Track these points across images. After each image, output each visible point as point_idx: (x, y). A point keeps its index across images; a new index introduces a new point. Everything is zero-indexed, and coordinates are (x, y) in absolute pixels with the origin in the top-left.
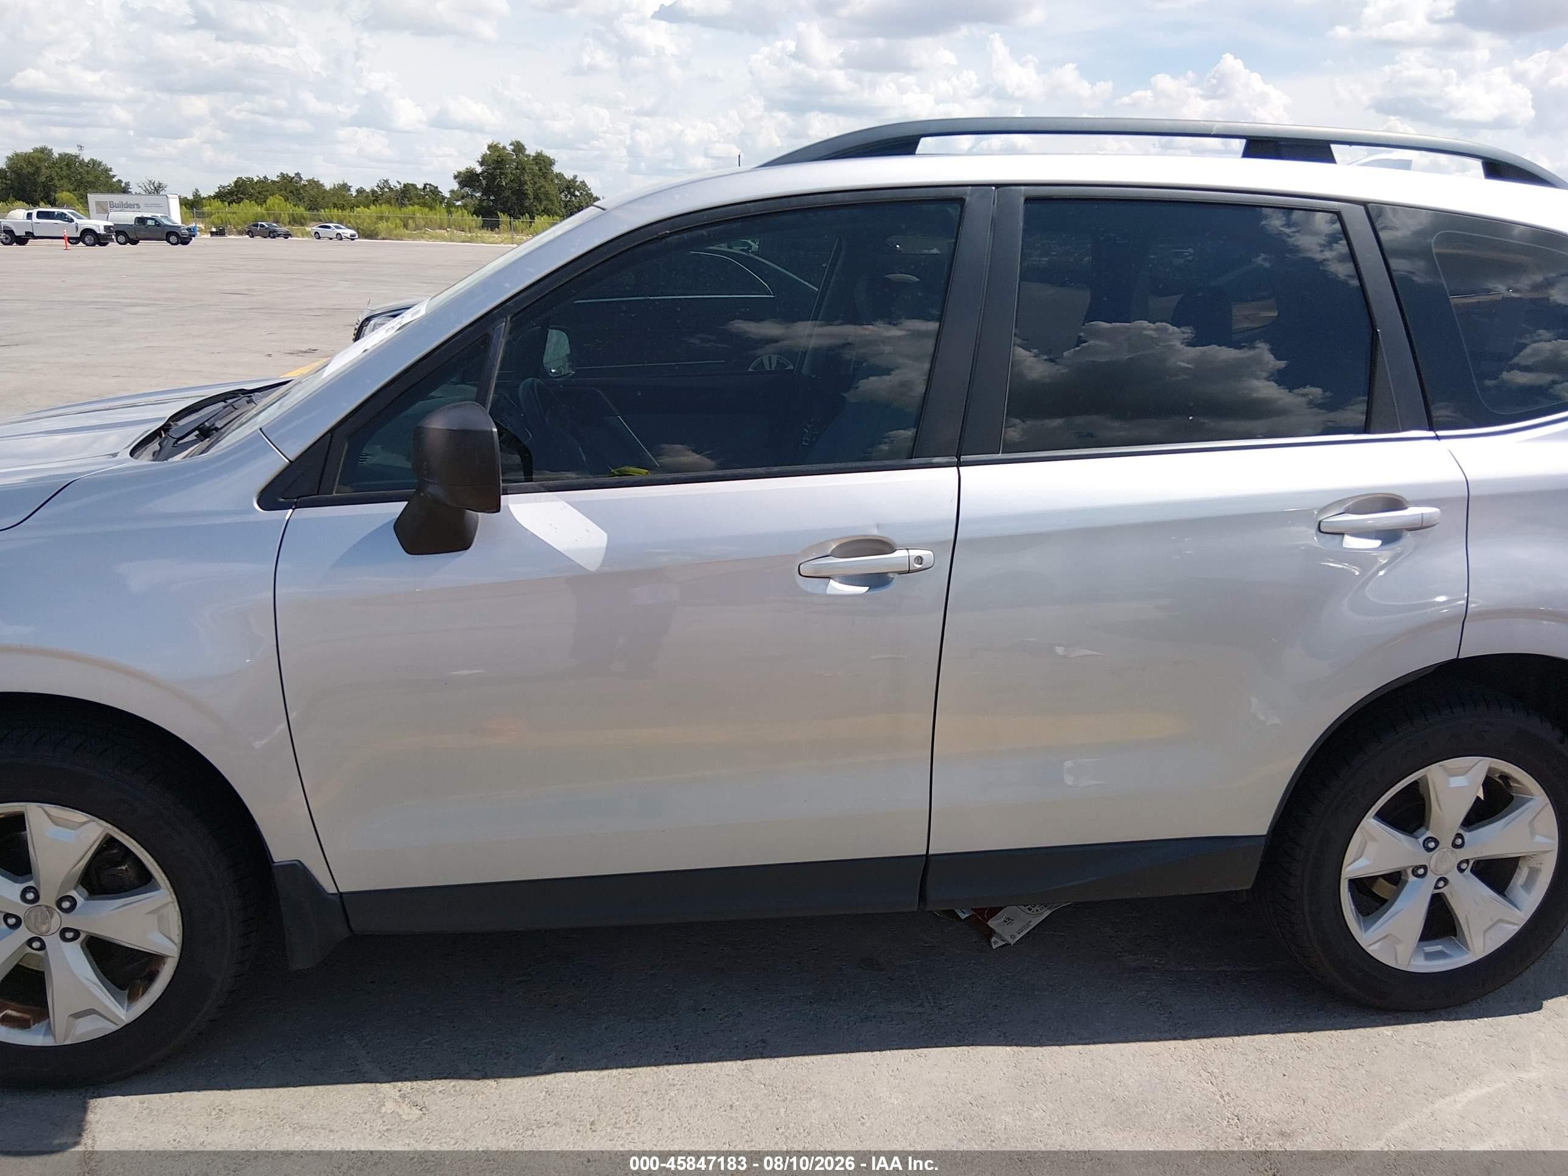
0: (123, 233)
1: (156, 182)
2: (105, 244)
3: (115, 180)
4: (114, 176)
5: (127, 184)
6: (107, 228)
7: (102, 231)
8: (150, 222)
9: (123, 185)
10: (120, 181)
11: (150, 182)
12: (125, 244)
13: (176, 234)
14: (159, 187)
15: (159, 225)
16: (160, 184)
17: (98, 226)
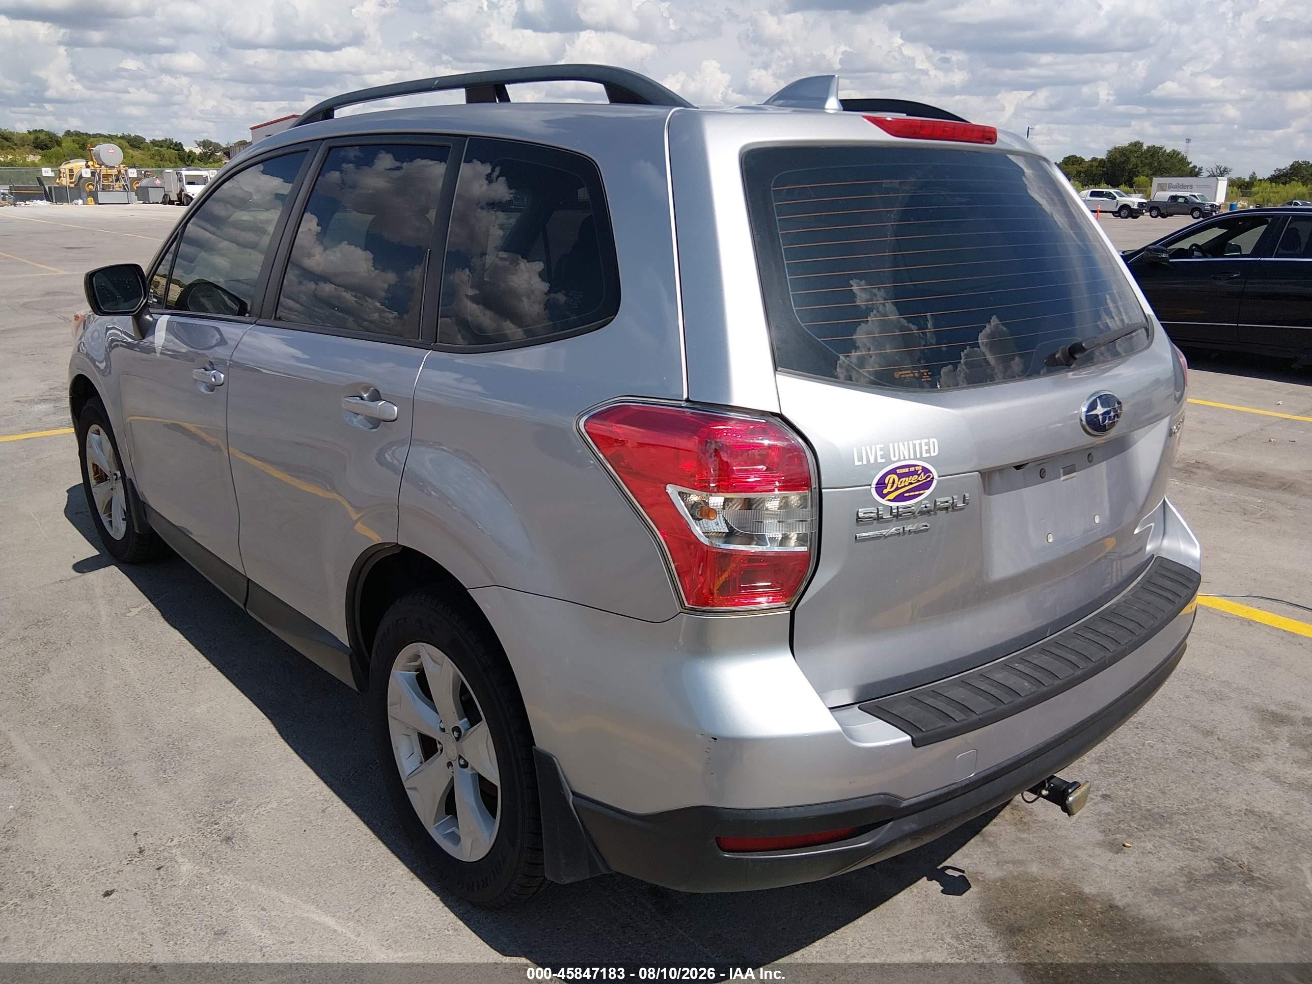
0: (1157, 208)
1: (1223, 167)
2: (1136, 217)
3: (1191, 166)
4: (1191, 163)
5: (1200, 169)
6: (1140, 204)
7: (1136, 207)
8: (1180, 200)
9: (1197, 170)
10: (1195, 167)
11: (1218, 167)
12: (1156, 217)
13: (1199, 210)
14: (1224, 171)
15: (1187, 203)
16: (1226, 168)
17: (1134, 203)
